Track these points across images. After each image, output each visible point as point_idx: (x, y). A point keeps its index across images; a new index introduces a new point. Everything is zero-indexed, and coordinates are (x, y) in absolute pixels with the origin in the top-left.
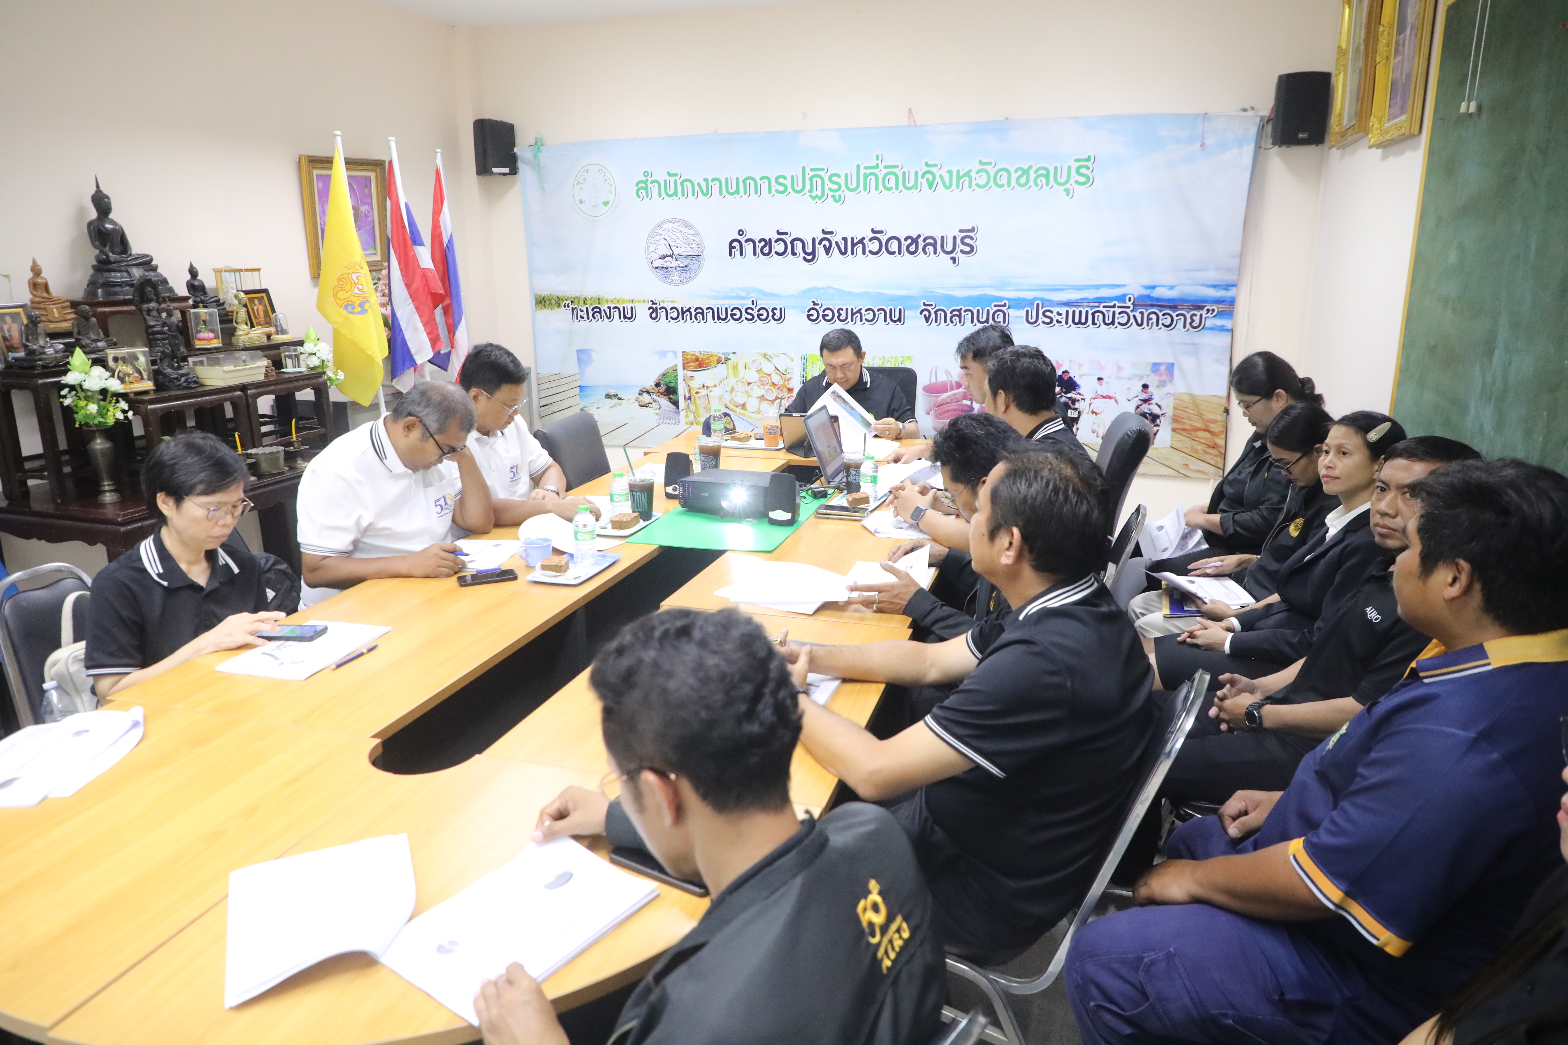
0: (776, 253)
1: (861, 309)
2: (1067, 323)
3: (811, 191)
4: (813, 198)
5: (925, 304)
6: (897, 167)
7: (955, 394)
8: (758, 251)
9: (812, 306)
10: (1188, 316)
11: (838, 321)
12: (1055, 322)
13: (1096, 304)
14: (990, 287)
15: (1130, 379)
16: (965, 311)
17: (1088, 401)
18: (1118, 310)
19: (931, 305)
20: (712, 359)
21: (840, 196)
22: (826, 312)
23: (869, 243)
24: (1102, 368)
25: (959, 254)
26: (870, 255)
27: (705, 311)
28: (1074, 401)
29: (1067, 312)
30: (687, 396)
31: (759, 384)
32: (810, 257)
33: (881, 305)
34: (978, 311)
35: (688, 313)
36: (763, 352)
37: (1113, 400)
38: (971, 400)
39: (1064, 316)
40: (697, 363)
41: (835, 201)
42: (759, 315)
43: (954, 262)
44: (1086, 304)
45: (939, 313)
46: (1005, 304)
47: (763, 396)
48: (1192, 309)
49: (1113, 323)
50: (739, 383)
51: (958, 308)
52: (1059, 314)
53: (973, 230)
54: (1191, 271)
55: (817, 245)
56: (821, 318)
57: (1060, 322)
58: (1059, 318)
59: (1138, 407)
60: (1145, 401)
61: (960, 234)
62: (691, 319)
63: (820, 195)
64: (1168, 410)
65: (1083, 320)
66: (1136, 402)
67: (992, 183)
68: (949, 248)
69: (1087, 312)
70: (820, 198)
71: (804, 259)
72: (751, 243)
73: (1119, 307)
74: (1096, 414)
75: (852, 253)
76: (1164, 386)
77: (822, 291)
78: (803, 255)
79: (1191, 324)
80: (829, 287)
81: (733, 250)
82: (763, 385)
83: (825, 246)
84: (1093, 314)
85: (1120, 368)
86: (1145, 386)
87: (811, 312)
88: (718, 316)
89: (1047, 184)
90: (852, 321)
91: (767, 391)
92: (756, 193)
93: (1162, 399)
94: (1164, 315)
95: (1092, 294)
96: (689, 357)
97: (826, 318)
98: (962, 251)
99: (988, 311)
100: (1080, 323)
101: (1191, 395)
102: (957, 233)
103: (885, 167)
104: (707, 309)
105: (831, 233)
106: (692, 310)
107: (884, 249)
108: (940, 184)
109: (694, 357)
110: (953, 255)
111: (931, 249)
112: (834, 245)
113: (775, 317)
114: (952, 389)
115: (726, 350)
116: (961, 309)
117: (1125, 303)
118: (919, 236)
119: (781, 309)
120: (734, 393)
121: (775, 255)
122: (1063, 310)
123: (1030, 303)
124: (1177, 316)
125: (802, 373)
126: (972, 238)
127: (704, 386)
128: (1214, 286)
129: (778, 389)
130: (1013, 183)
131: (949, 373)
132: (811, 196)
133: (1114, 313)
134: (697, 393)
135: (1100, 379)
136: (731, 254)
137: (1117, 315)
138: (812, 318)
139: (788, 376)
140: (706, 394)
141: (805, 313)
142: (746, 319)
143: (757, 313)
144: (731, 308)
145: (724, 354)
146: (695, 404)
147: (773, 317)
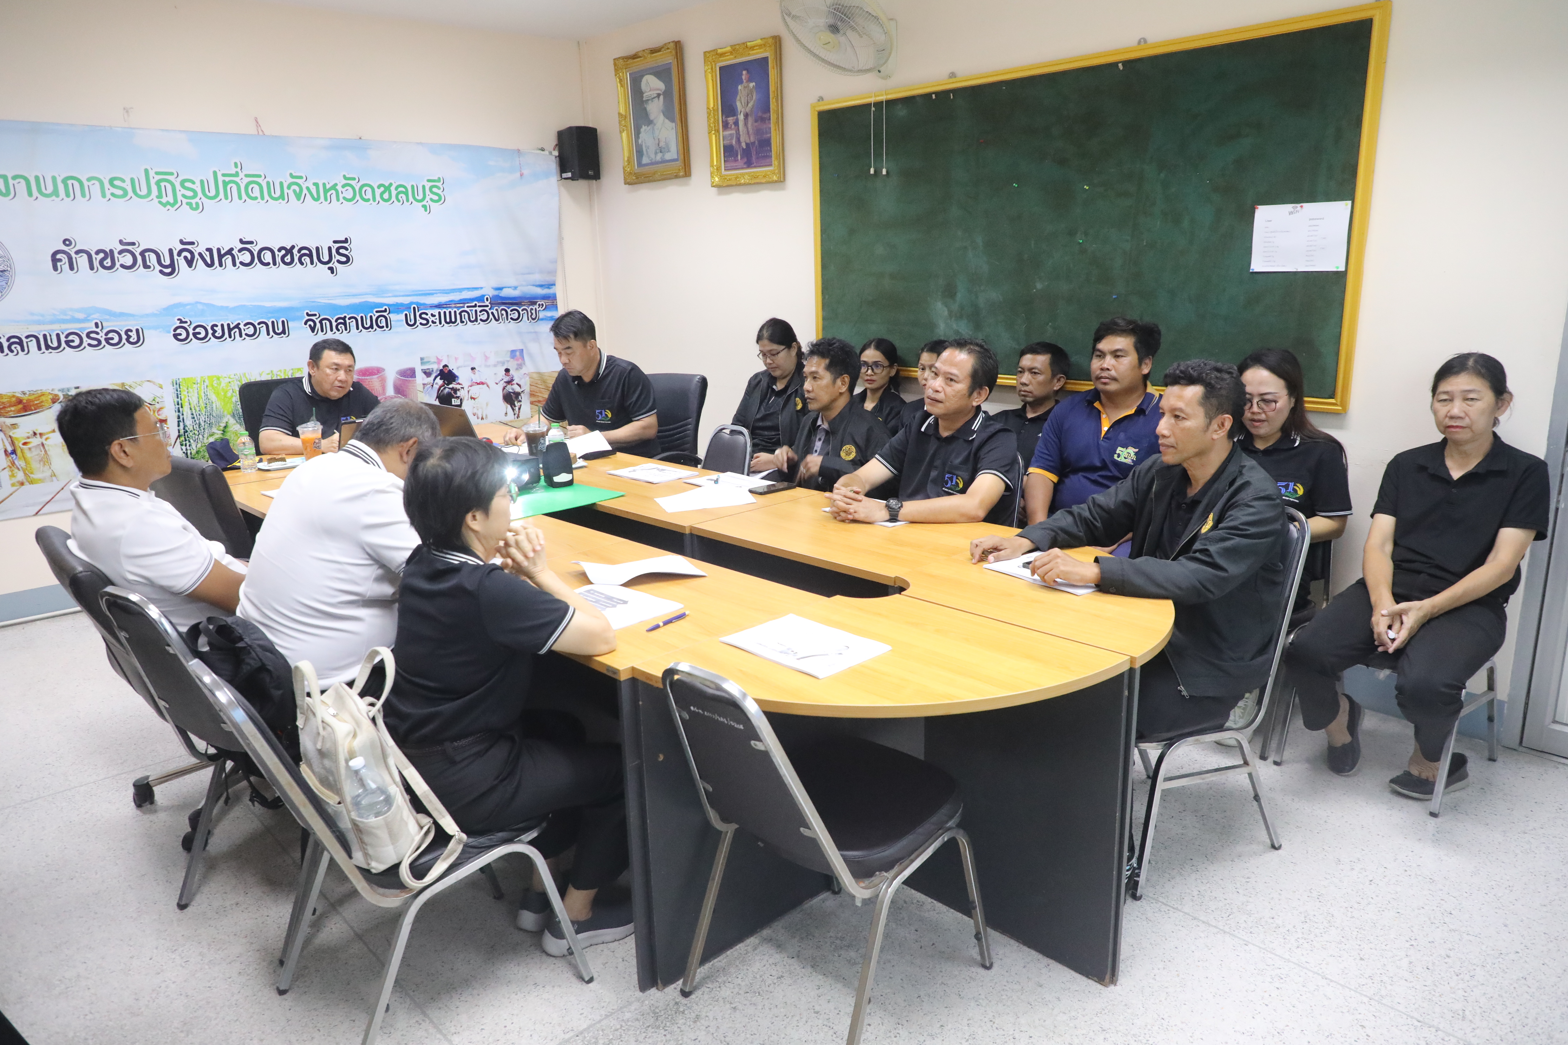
0: (122, 266)
1: (239, 324)
2: (440, 323)
3: (159, 196)
4: (164, 205)
5: (308, 315)
6: (260, 176)
8: (96, 264)
9: (178, 324)
10: (529, 310)
11: (213, 338)
12: (430, 323)
13: (461, 305)
14: (370, 294)
15: (495, 366)
16: (349, 319)
17: (466, 389)
18: (479, 309)
19: (315, 315)
20: (43, 398)
21: (197, 204)
22: (198, 330)
23: (239, 254)
24: (473, 359)
25: (336, 264)
26: (240, 266)
27: (25, 340)
28: (455, 390)
29: (439, 313)
30: (10, 449)
32: (170, 270)
33: (262, 318)
34: (362, 317)
37: (485, 385)
39: (437, 317)
40: (20, 406)
41: (192, 208)
42: (107, 340)
43: (332, 272)
44: (453, 306)
45: (324, 322)
46: (386, 309)
48: (530, 305)
49: (476, 320)
51: (343, 316)
52: (433, 315)
53: (346, 241)
54: (523, 274)
55: (176, 257)
56: (191, 336)
57: (435, 323)
58: (433, 319)
59: (504, 388)
60: (509, 382)
61: (334, 245)
63: (172, 201)
64: (526, 388)
65: (453, 320)
66: (502, 384)
67: (358, 197)
68: (326, 258)
69: (455, 312)
70: (172, 205)
71: (161, 272)
72: (85, 256)
73: (479, 306)
74: (474, 399)
75: (221, 265)
76: (521, 368)
77: (188, 307)
78: (158, 268)
79: (531, 316)
80: (197, 303)
81: (59, 264)
83: (185, 258)
84: (460, 314)
85: (487, 358)
86: (507, 370)
87: (178, 331)
88: (45, 344)
89: (408, 200)
90: (230, 337)
92: (83, 195)
93: (521, 379)
94: (511, 311)
95: (457, 297)
96: (4, 400)
97: (198, 336)
98: (339, 261)
99: (371, 317)
100: (451, 322)
101: (539, 373)
102: (331, 244)
103: (246, 176)
104: (27, 337)
105: (193, 243)
107: (256, 260)
108: (308, 195)
109: (14, 399)
110: (330, 265)
111: (308, 259)
112: (197, 256)
113: (131, 340)
115: (65, 386)
116: (345, 317)
117: (484, 302)
118: (293, 247)
119: (137, 330)
121: (121, 269)
122: (436, 312)
123: (408, 307)
124: (522, 310)
125: (176, 400)
126: (346, 249)
127: (35, 434)
128: (541, 286)
130: (378, 198)
132: (160, 202)
133: (476, 311)
134: (25, 444)
135: (473, 369)
136: (55, 268)
137: (478, 313)
138: (180, 337)
139: (158, 406)
140: (40, 443)
141: (170, 332)
142: (89, 345)
143: (105, 337)
144: (66, 333)
145: (62, 390)
146: (25, 459)
147: (128, 340)
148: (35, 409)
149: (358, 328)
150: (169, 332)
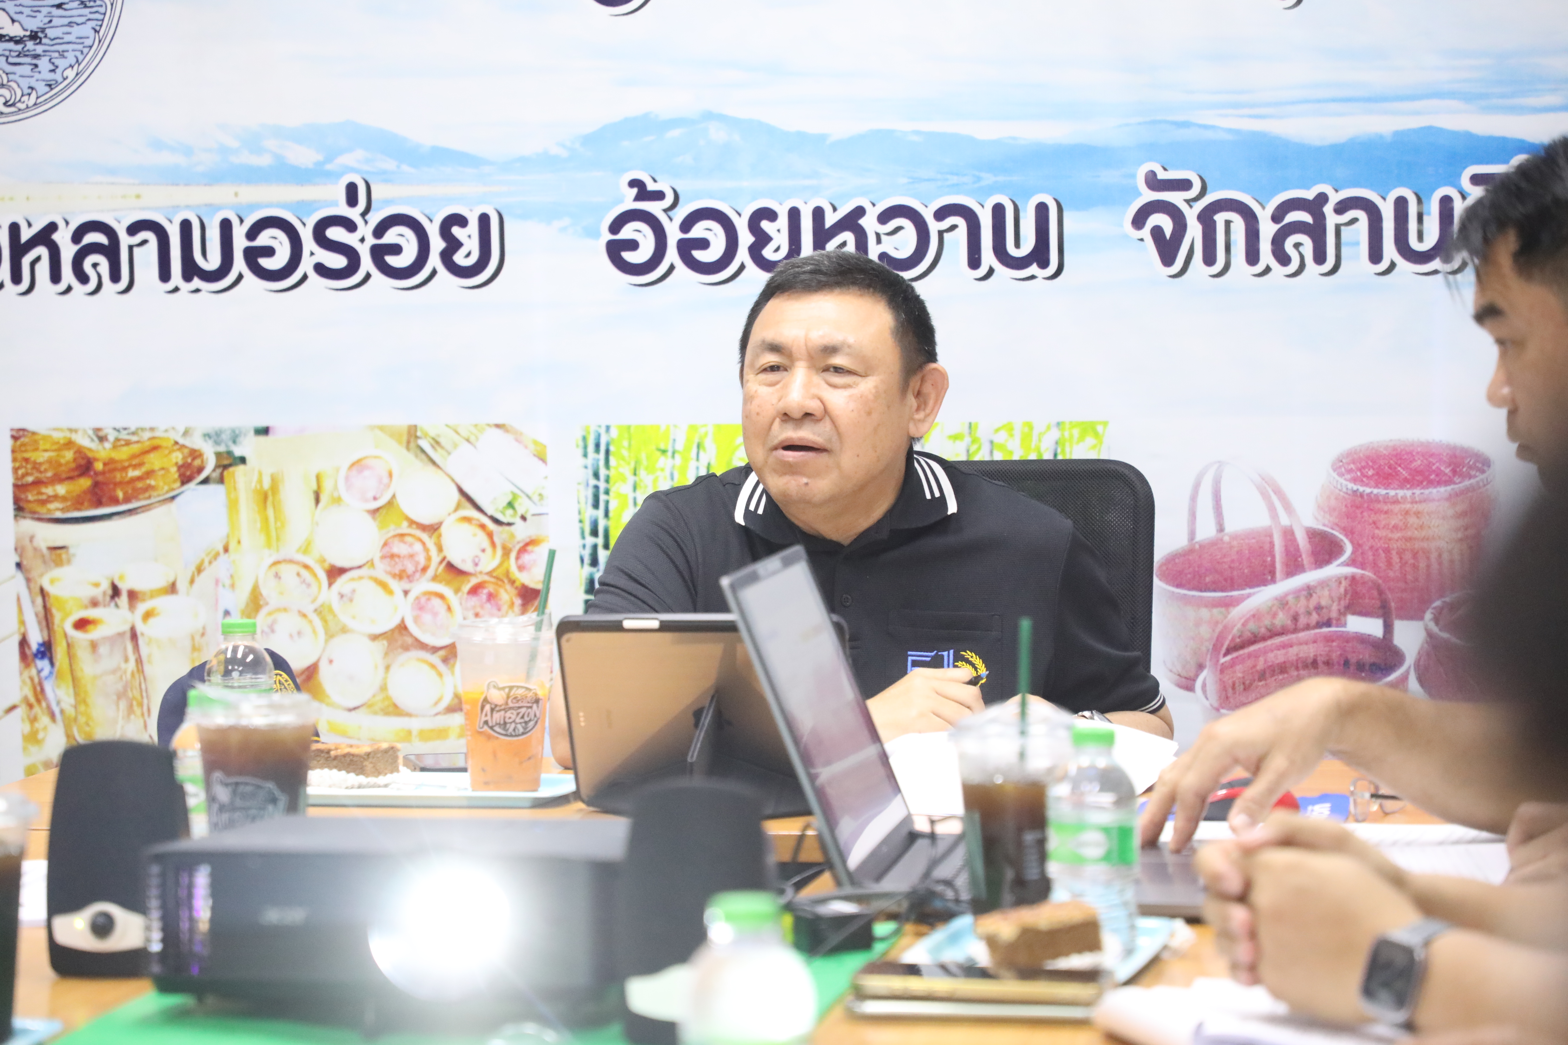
1: (860, 212)
5: (1154, 183)
7: (1309, 591)
9: (628, 201)
11: (752, 268)
16: (1341, 208)
19: (1185, 185)
20: (154, 461)
22: (698, 231)
27: (125, 241)
30: (36, 638)
31: (381, 570)
33: (956, 188)
34: (1401, 204)
35: (42, 251)
36: (402, 421)
38: (1386, 615)
40: (85, 483)
42: (379, 253)
45: (1220, 218)
47: (402, 628)
50: (288, 572)
51: (1310, 194)
56: (672, 255)
62: (56, 277)
77: (675, 133)
80: (709, 116)
82: (401, 576)
87: (627, 232)
88: (186, 259)
91: (420, 606)
96: (41, 457)
97: (700, 255)
99: (1446, 201)
104: (133, 229)
106: (63, 238)
109: (69, 455)
113: (459, 258)
114: (1294, 567)
115: (225, 421)
116: (1322, 198)
119: (484, 220)
120: (262, 620)
125: (589, 513)
127: (116, 592)
129: (474, 591)
131: (1279, 493)
134: (82, 624)
138: (629, 257)
139: (521, 532)
140: (126, 628)
141: (597, 235)
142: (321, 270)
143: (371, 241)
144: (249, 222)
145: (214, 436)
146: (75, 680)
147: (447, 257)
148: (127, 500)
149: (1375, 255)
150: (594, 234)
